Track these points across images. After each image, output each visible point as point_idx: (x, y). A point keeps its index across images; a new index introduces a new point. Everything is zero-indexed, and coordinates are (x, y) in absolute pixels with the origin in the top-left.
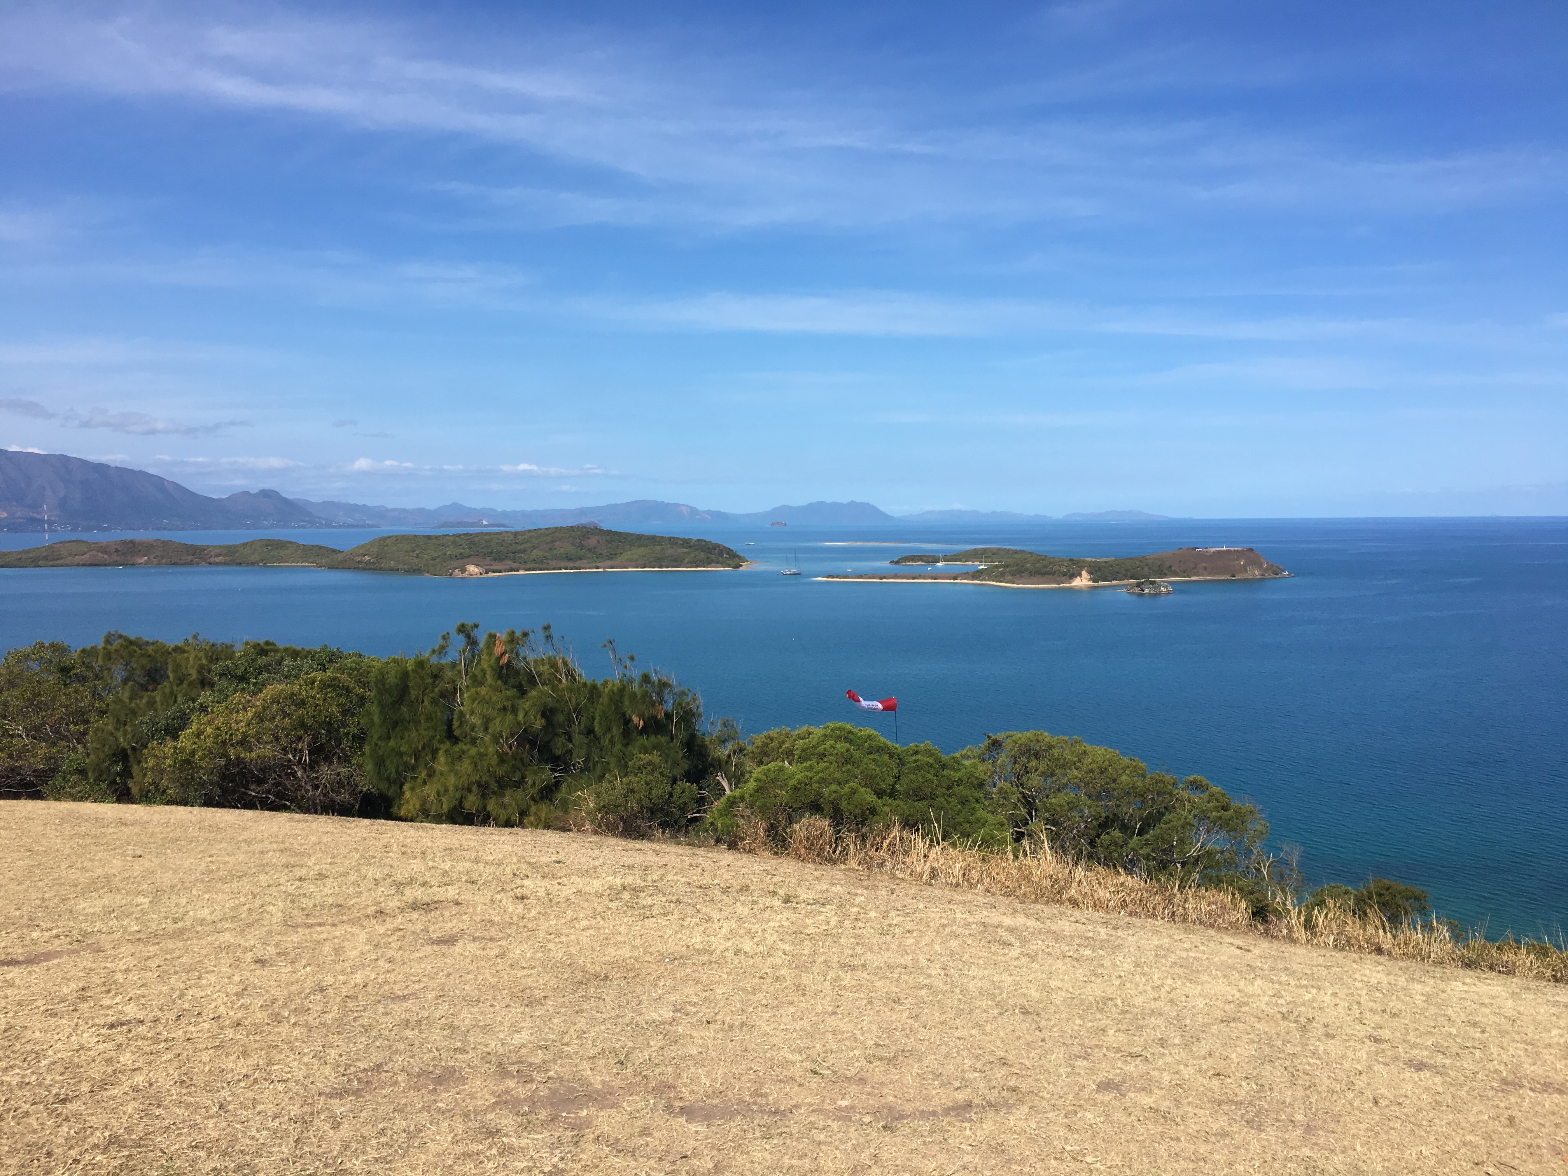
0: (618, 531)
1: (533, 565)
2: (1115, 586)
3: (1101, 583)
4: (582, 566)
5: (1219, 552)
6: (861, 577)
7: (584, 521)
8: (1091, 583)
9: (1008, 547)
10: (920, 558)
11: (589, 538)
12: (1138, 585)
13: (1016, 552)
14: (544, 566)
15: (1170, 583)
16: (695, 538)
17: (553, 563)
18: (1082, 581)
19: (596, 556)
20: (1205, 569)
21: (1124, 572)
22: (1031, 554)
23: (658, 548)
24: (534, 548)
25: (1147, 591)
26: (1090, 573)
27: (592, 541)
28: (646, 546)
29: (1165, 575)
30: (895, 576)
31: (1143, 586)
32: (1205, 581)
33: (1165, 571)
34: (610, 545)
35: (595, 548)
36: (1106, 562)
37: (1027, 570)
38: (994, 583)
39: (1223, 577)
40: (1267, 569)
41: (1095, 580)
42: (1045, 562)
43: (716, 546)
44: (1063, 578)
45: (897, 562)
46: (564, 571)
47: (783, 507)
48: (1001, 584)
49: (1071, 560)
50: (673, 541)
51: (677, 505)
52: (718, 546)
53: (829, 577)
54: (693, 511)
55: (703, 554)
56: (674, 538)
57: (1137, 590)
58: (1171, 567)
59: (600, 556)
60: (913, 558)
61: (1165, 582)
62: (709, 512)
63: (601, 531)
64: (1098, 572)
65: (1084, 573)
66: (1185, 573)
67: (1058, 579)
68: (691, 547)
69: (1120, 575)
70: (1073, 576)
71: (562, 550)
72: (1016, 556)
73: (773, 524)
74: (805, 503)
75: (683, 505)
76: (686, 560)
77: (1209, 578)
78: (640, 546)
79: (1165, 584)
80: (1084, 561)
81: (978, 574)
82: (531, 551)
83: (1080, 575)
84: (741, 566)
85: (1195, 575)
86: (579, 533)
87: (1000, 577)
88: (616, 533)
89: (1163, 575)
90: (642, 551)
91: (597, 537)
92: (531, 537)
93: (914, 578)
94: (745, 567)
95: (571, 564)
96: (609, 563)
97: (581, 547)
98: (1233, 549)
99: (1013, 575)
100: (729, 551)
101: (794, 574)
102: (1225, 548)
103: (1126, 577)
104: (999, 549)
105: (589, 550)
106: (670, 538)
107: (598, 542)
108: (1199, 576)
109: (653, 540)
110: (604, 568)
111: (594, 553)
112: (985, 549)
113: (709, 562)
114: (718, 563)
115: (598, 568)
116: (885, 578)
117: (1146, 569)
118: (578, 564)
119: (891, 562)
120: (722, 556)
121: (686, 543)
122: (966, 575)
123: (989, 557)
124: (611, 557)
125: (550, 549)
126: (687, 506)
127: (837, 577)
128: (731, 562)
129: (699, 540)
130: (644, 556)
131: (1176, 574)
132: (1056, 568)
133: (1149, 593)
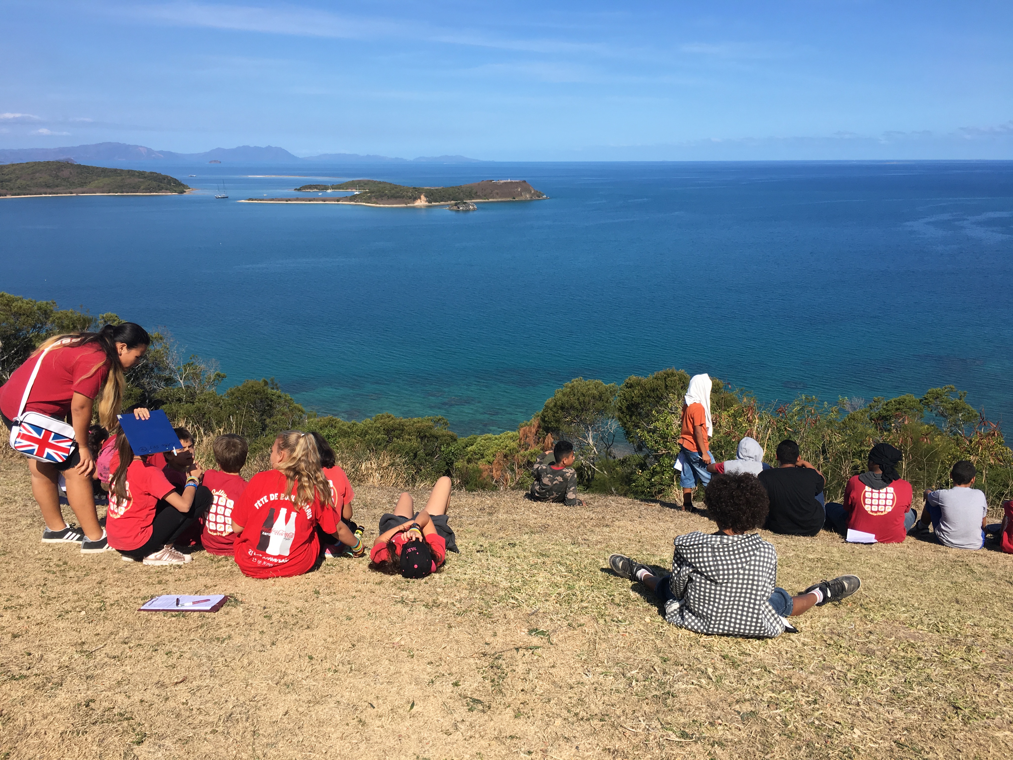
0: (86, 165)
1: (18, 191)
2: (442, 205)
3: (433, 203)
4: (59, 191)
5: (505, 183)
6: (272, 200)
7: (62, 157)
8: (427, 204)
9: (375, 180)
10: (315, 187)
11: (63, 171)
12: (456, 204)
13: (380, 183)
14: (27, 192)
15: (475, 203)
16: (148, 171)
17: (35, 190)
18: (421, 202)
19: (70, 185)
20: (497, 194)
21: (448, 196)
22: (390, 184)
23: (119, 178)
24: (18, 178)
25: (461, 208)
26: (426, 196)
27: (66, 173)
28: (109, 176)
29: (473, 198)
30: (297, 199)
31: (459, 206)
32: (498, 202)
33: (473, 195)
34: (80, 176)
35: (69, 178)
36: (436, 190)
37: (386, 195)
38: (364, 204)
39: (508, 199)
40: (534, 194)
41: (430, 202)
42: (398, 190)
43: (165, 178)
44: (409, 201)
45: (299, 190)
46: (44, 195)
47: (218, 149)
48: (369, 204)
49: (414, 188)
50: (131, 173)
51: (137, 146)
52: (167, 177)
53: (250, 199)
54: (150, 151)
55: (155, 183)
56: (132, 171)
57: (455, 208)
58: (477, 193)
59: (73, 184)
60: (310, 187)
61: (472, 202)
62: (161, 152)
63: (72, 165)
64: (432, 196)
65: (422, 197)
66: (486, 196)
67: (406, 201)
68: (145, 178)
69: (445, 198)
70: (415, 199)
71: (41, 180)
72: (380, 185)
73: (210, 162)
74: (234, 147)
75: (141, 147)
76: (142, 187)
77: (500, 200)
78: (104, 177)
79: (472, 203)
80: (423, 189)
81: (353, 198)
82: (16, 180)
83: (420, 198)
84: (185, 192)
85: (491, 198)
86: (55, 166)
87: (368, 200)
88: (85, 167)
89: (471, 198)
90: (107, 180)
91: (69, 170)
92: (15, 170)
93: (310, 201)
94: (188, 193)
95: (49, 190)
96: (80, 189)
97: (57, 177)
98: (514, 181)
99: (376, 198)
100: (175, 181)
101: (224, 198)
102: (509, 181)
103: (449, 199)
104: (369, 181)
105: (64, 179)
106: (129, 171)
107: (71, 173)
108: (493, 198)
109: (115, 172)
110: (77, 193)
111: (68, 182)
112: (360, 181)
113: (160, 189)
114: (167, 189)
115: (72, 193)
116: (290, 200)
117: (461, 194)
118: (55, 190)
119: (296, 189)
120: (170, 185)
121: (141, 174)
122: (346, 199)
123: (362, 186)
124: (82, 185)
125: (32, 179)
126: (144, 147)
127: (256, 200)
128: (176, 189)
129: (151, 173)
130: (108, 184)
131: (480, 197)
132: (405, 193)
133: (463, 210)
